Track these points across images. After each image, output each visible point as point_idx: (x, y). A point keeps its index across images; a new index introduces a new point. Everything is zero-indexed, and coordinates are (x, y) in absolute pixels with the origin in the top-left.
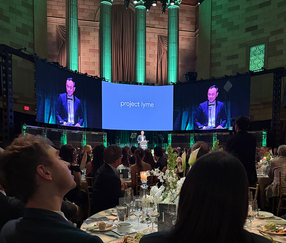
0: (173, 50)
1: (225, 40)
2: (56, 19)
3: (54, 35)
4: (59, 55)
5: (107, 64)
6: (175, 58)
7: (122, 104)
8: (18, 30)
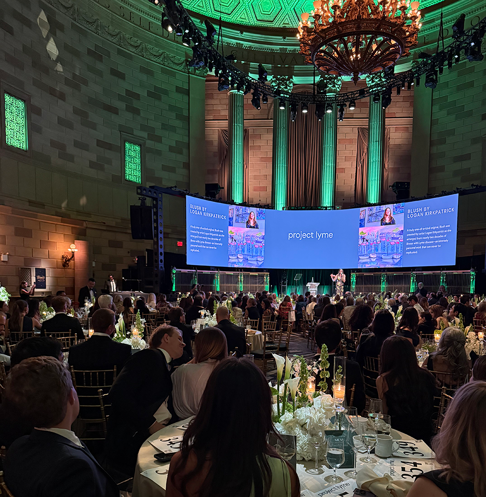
0: (375, 152)
1: (452, 132)
2: (218, 122)
3: (216, 143)
4: (221, 169)
5: (281, 179)
6: (377, 162)
7: (291, 235)
8: (171, 149)
